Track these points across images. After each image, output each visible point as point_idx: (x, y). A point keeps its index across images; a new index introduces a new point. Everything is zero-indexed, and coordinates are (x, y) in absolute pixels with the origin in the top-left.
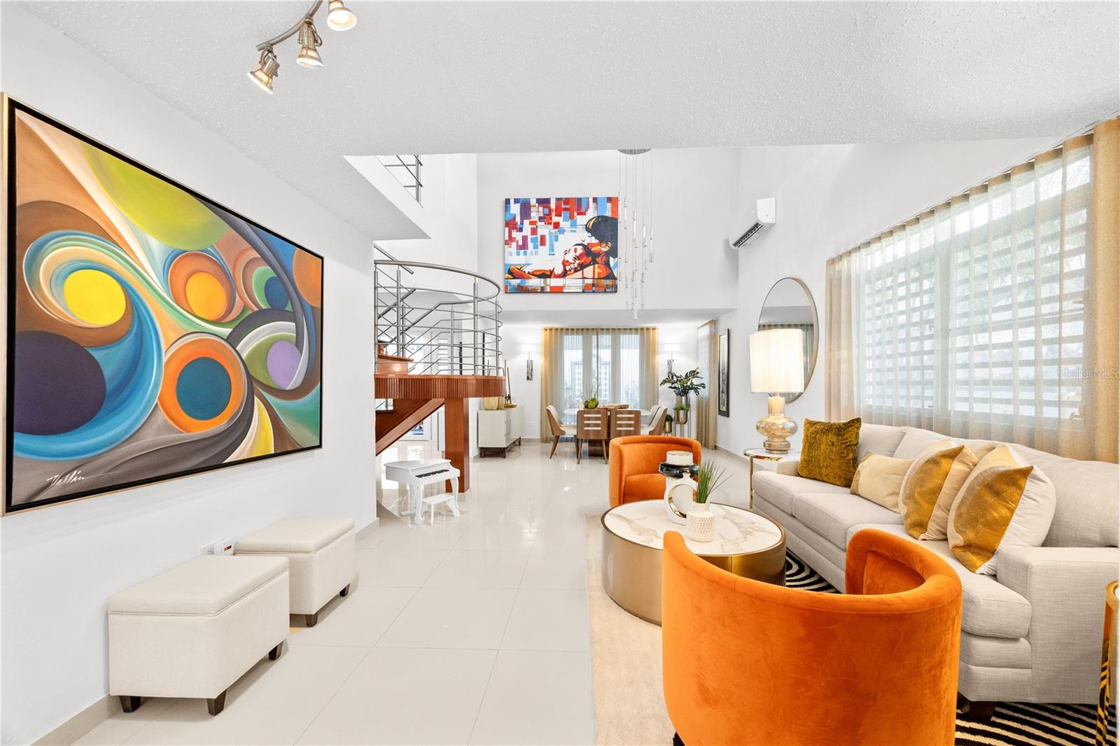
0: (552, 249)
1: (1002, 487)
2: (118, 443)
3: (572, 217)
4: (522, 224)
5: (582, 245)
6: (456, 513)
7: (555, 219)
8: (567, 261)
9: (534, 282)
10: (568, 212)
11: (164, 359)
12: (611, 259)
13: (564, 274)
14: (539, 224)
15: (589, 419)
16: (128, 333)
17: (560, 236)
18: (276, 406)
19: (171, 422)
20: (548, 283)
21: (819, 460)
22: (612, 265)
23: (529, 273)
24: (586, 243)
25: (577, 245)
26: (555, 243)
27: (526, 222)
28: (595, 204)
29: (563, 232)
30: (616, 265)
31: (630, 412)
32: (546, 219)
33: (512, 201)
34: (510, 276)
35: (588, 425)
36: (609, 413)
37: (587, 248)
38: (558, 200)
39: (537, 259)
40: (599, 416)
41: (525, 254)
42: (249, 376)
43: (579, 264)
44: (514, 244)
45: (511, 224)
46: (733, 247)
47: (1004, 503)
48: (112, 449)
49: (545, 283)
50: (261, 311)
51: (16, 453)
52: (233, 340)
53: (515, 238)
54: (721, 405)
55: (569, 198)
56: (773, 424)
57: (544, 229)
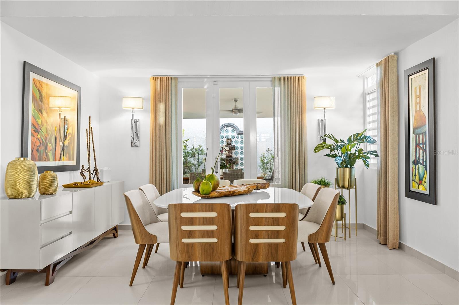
15: (191, 221)
35: (191, 233)
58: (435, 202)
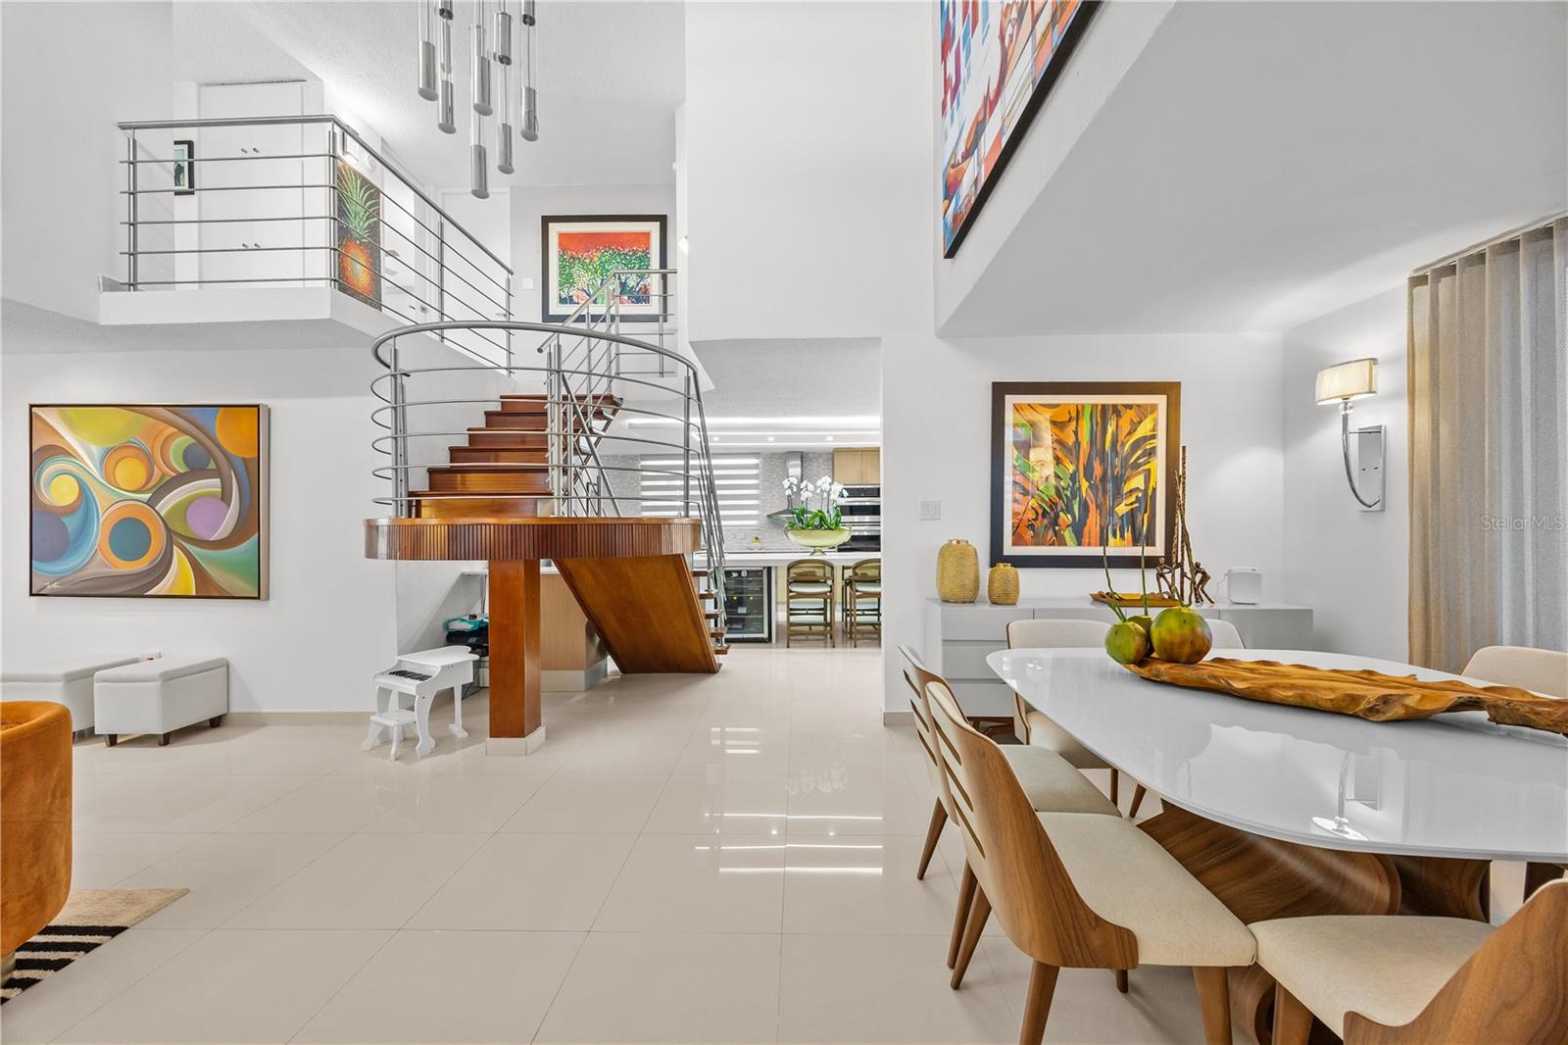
2: (76, 570)
11: (101, 521)
16: (80, 506)
18: (197, 554)
19: (106, 561)
42: (168, 529)
48: (73, 573)
50: (180, 475)
52: (151, 503)
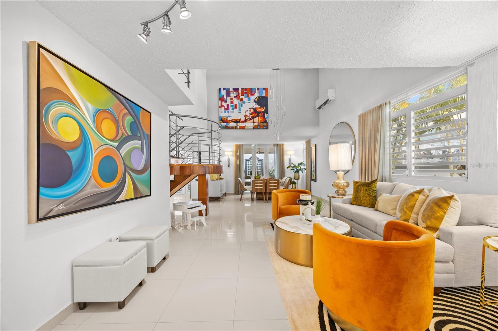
0: (240, 110)
1: (441, 203)
2: (77, 192)
3: (248, 96)
4: (227, 99)
5: (253, 108)
6: (205, 224)
7: (241, 97)
8: (247, 115)
9: (232, 124)
10: (247, 94)
11: (94, 156)
12: (266, 114)
13: (245, 121)
14: (234, 99)
15: (257, 183)
16: (80, 145)
17: (243, 105)
18: (134, 177)
19: (96, 184)
20: (238, 125)
21: (360, 197)
22: (266, 117)
23: (230, 120)
24: (254, 108)
25: (251, 108)
26: (241, 108)
27: (228, 98)
28: (258, 91)
29: (244, 102)
30: (268, 117)
31: (275, 180)
32: (237, 97)
33: (222, 89)
34: (222, 122)
35: (257, 186)
36: (266, 181)
37: (255, 110)
38: (242, 89)
39: (234, 115)
40: (262, 182)
41: (228, 112)
42: (124, 164)
43: (252, 117)
44: (223, 108)
45: (222, 99)
46: (317, 109)
47: (442, 210)
48: (75, 195)
49: (237, 124)
50: (129, 136)
51: (41, 196)
52: (118, 148)
53: (223, 105)
54: (313, 177)
55: (247, 88)
56: (340, 183)
57: (236, 102)
58: (316, 181)
